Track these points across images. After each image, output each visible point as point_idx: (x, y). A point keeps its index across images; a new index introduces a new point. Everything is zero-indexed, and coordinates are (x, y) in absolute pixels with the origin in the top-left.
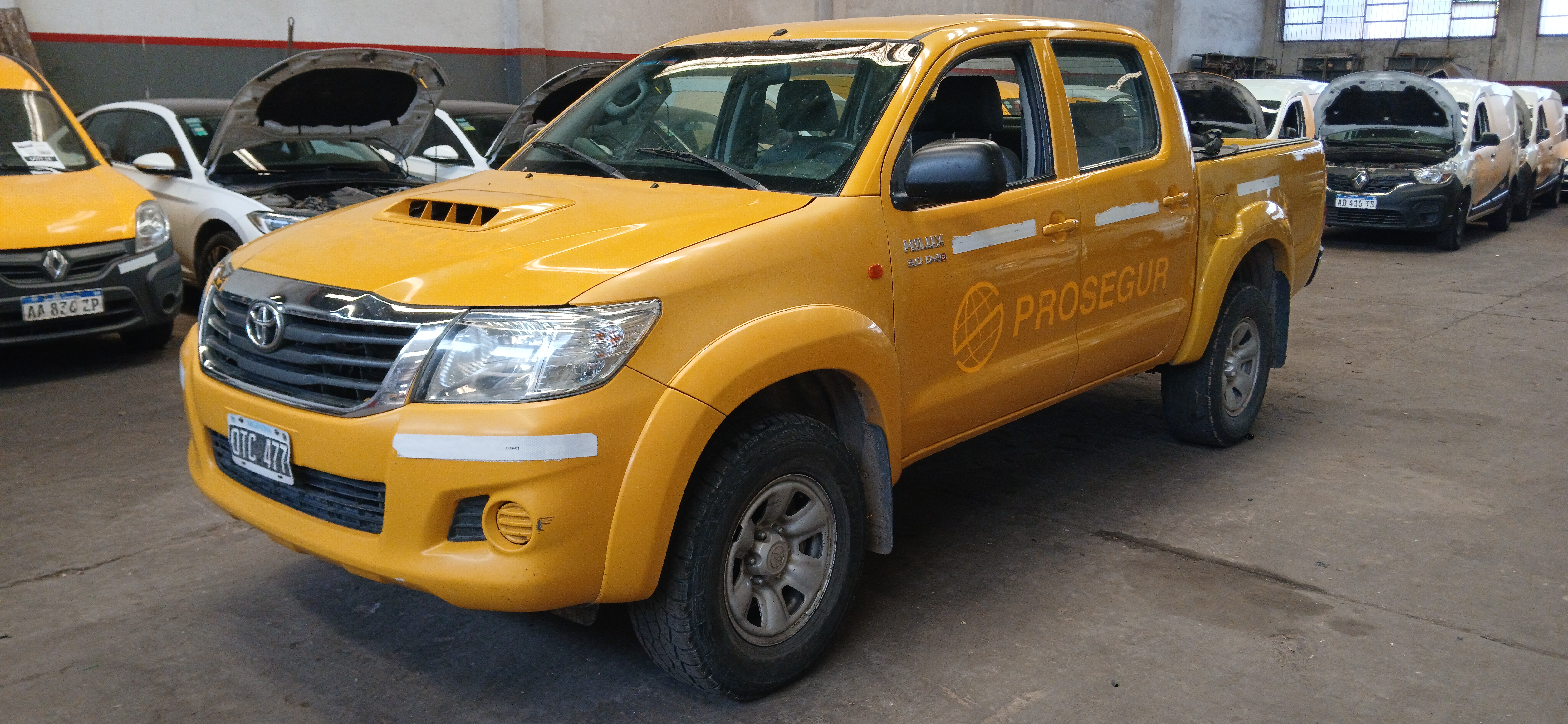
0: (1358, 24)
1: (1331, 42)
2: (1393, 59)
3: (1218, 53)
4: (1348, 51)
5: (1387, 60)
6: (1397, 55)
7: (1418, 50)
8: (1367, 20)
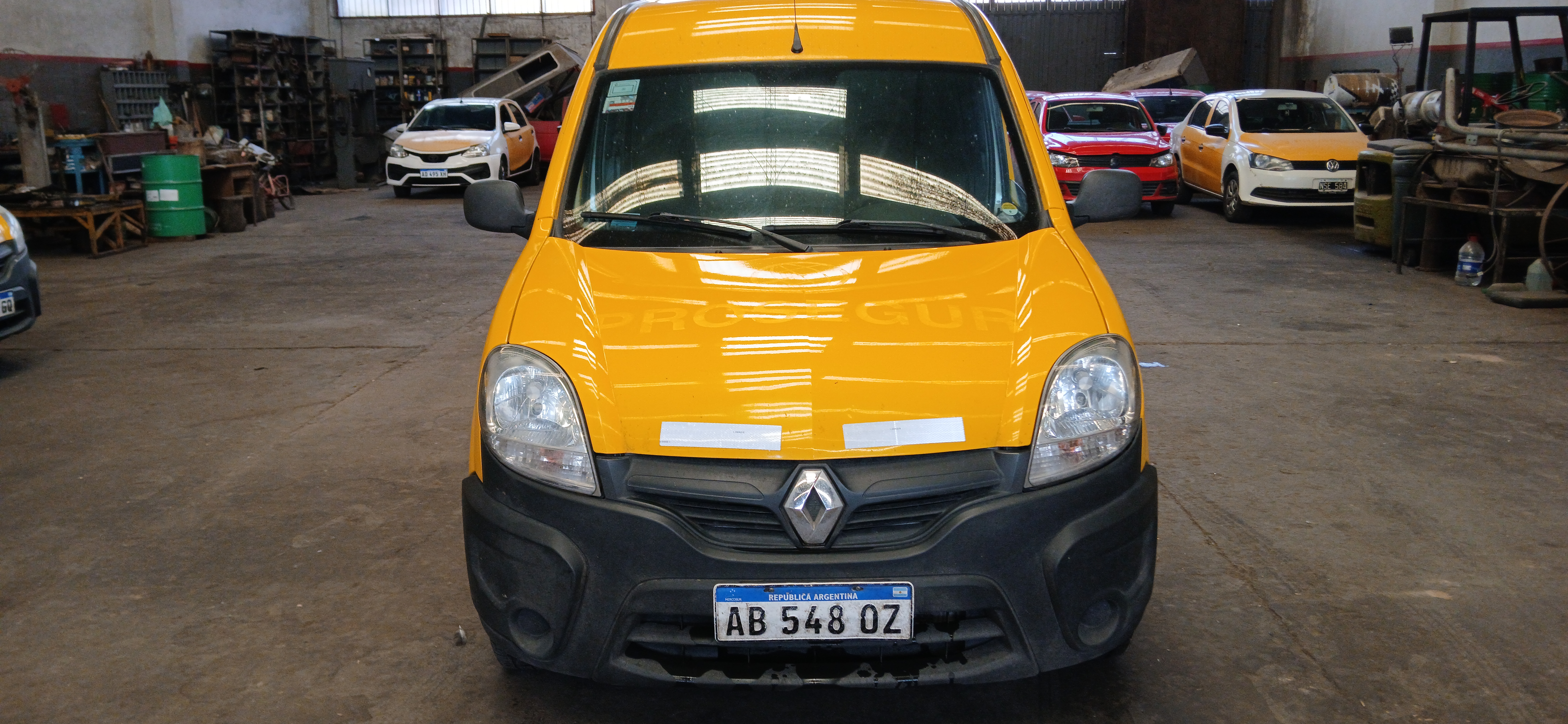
1: (401, 20)
2: (480, 41)
3: (250, 29)
4: (424, 30)
5: (475, 42)
6: (485, 36)
7: (508, 29)
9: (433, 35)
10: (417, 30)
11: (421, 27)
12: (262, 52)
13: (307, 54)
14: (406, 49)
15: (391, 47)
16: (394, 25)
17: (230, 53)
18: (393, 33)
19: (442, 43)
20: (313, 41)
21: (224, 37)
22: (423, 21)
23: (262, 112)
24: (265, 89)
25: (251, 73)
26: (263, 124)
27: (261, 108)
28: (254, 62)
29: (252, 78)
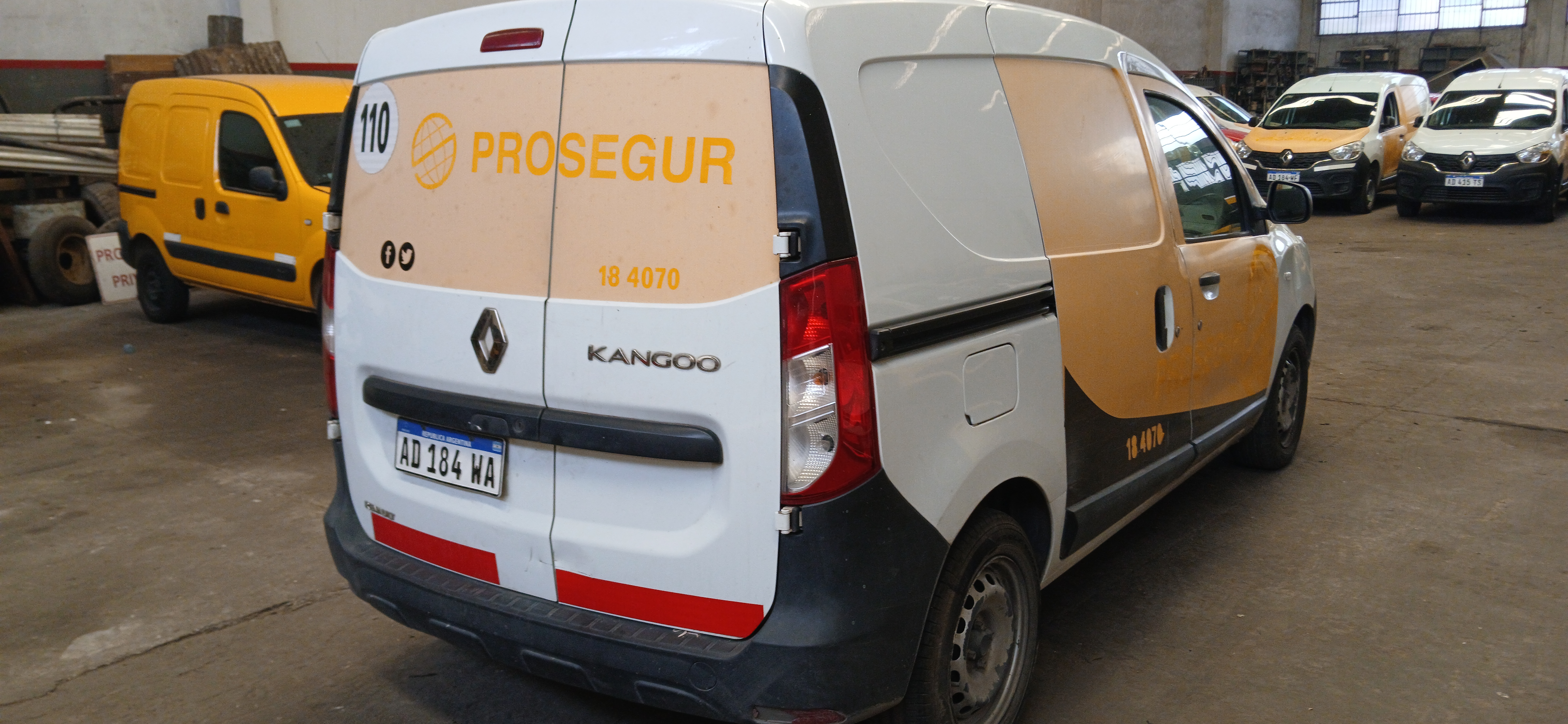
0: (1393, 17)
1: (1366, 36)
2: (1427, 50)
3: (1262, 48)
4: (1383, 43)
5: (1422, 50)
6: (1431, 46)
7: (1451, 40)
8: (1401, 13)
9: (1390, 46)
10: (1377, 43)
11: (1381, 40)
12: (1271, 64)
13: (1297, 64)
14: (1368, 57)
15: (1357, 56)
16: (1360, 39)
17: (1249, 65)
18: (1359, 45)
19: (1395, 52)
20: (1302, 54)
21: (1246, 54)
22: (1384, 36)
23: (1265, 104)
25: (1261, 78)
27: (1265, 101)
28: (1265, 71)
29: (1262, 81)
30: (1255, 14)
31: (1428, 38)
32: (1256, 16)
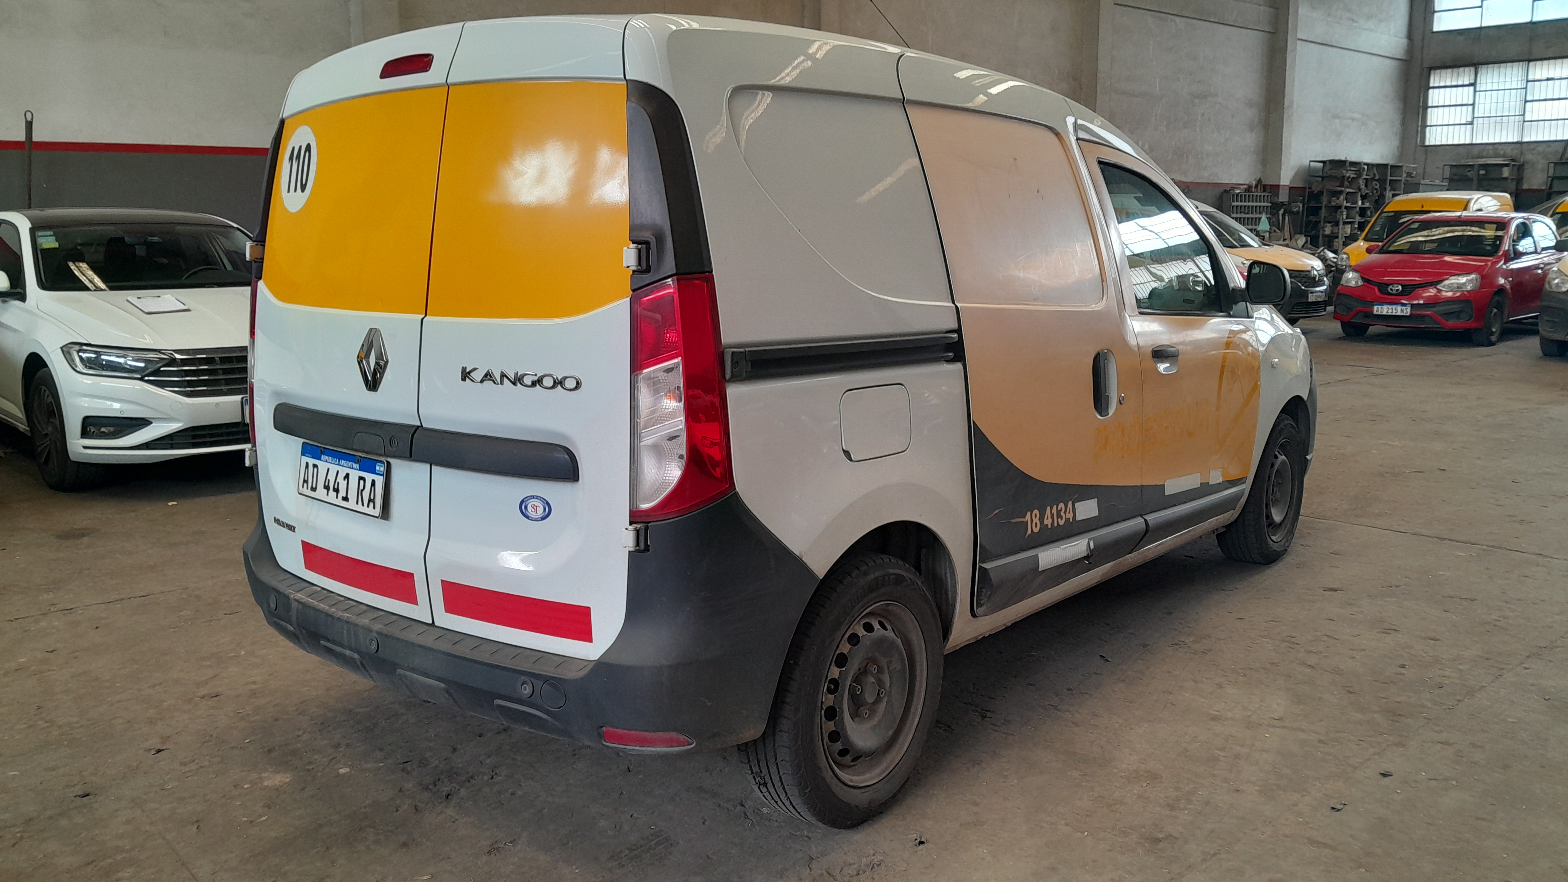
0: (1516, 124)
1: (1483, 146)
3: (1343, 159)
4: (1504, 156)
5: (1552, 165)
8: (1526, 119)
10: (1497, 156)
11: (1502, 152)
12: (1349, 177)
13: (1389, 178)
14: (1482, 172)
15: (1469, 171)
16: (1476, 151)
17: (1323, 178)
18: (1472, 157)
19: (1520, 167)
20: (1397, 168)
21: (1321, 165)
22: (1504, 147)
23: (1341, 226)
24: (1346, 208)
25: (1338, 194)
26: (1340, 236)
27: (1341, 223)
28: (1342, 185)
29: (1338, 199)
30: (1335, 116)
31: (1561, 151)
32: (1337, 120)
